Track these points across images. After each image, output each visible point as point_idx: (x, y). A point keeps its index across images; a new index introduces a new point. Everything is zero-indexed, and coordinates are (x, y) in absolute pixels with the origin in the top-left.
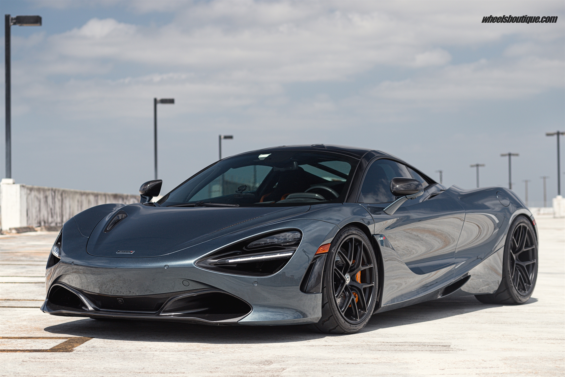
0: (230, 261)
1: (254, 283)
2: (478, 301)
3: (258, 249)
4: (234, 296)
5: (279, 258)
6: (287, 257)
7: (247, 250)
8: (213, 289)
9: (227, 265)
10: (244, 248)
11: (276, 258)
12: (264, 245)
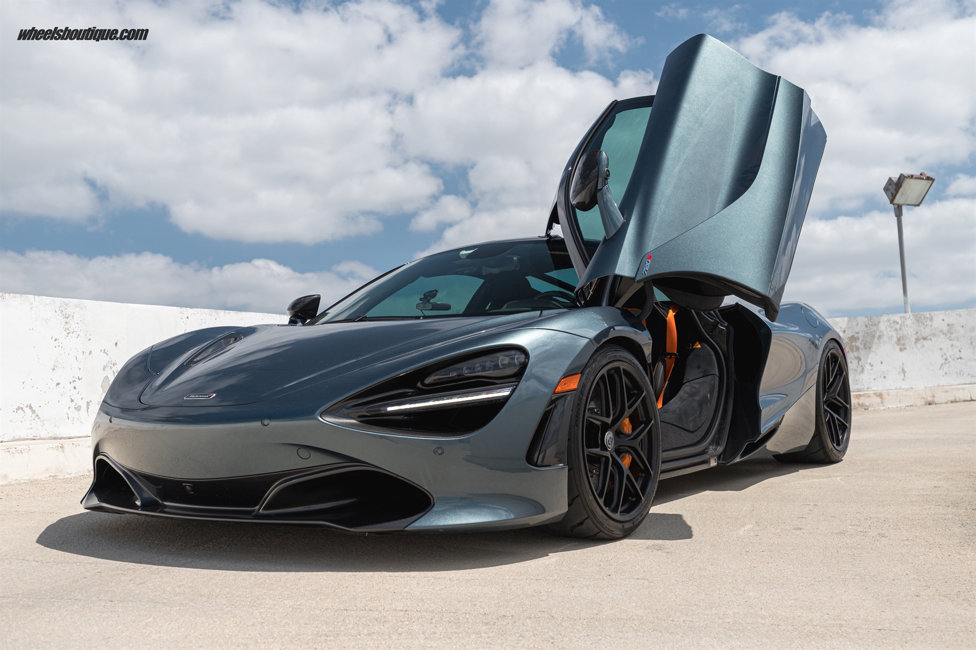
0: (390, 409)
1: (436, 450)
2: (776, 461)
3: (445, 385)
4: (398, 477)
5: (484, 402)
6: (500, 399)
7: (424, 388)
8: (357, 464)
9: (385, 418)
10: (419, 385)
11: (479, 402)
12: (457, 378)
